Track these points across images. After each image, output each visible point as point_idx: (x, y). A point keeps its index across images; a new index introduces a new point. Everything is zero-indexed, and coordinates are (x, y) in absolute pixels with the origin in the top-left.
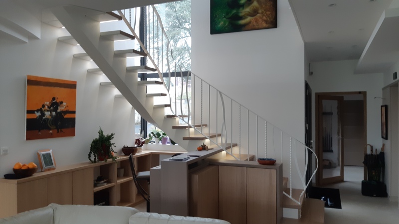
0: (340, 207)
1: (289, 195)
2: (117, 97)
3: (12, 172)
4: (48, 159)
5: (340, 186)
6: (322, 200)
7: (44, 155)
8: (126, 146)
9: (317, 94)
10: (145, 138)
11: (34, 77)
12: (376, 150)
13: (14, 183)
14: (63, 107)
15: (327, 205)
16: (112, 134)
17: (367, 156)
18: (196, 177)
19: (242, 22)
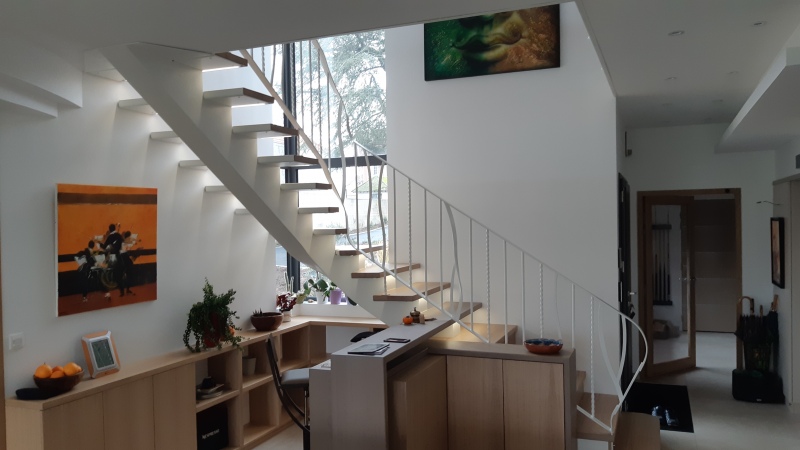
0: (690, 429)
1: (590, 413)
2: (237, 214)
3: (32, 385)
4: (103, 351)
5: (689, 379)
6: (654, 413)
7: (95, 344)
8: (258, 311)
9: (639, 193)
10: (295, 291)
11: (70, 186)
12: (761, 307)
13: (36, 407)
14: (131, 242)
15: (664, 425)
16: (231, 293)
17: (742, 320)
18: (402, 387)
19: (489, 55)
